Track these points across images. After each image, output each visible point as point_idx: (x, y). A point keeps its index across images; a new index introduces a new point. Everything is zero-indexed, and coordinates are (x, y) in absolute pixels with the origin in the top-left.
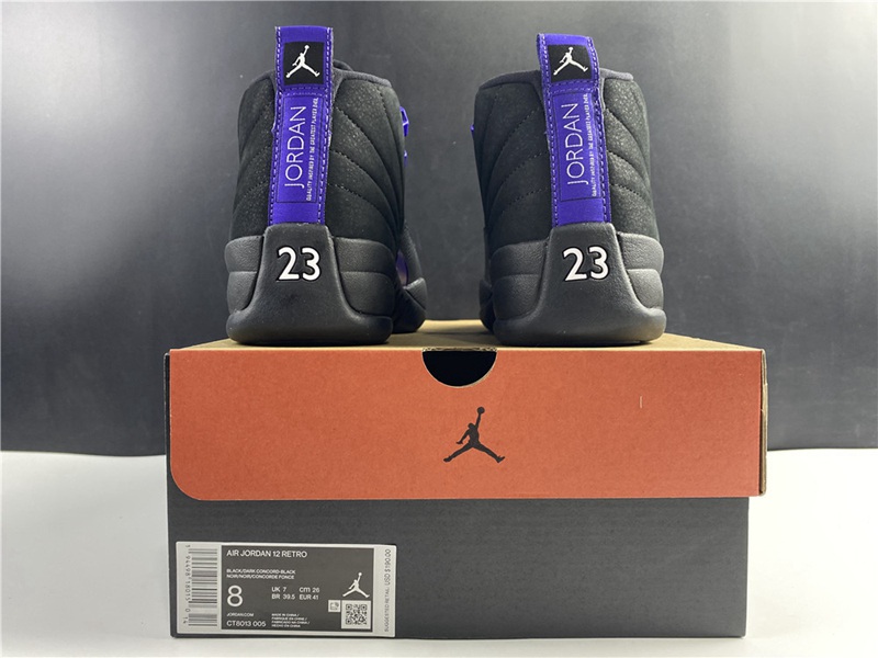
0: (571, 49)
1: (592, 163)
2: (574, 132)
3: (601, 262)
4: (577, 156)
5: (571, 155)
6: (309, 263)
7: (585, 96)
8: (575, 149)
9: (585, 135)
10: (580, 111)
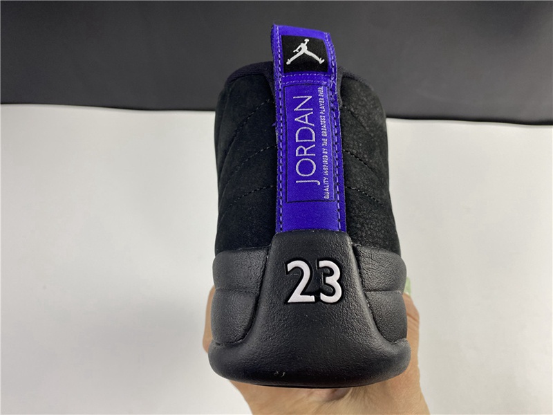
0: (307, 40)
1: (325, 161)
2: (306, 125)
3: (333, 280)
4: (308, 152)
5: (301, 151)
6: (329, 280)
7: (321, 90)
8: (306, 145)
9: (318, 129)
10: (314, 104)
